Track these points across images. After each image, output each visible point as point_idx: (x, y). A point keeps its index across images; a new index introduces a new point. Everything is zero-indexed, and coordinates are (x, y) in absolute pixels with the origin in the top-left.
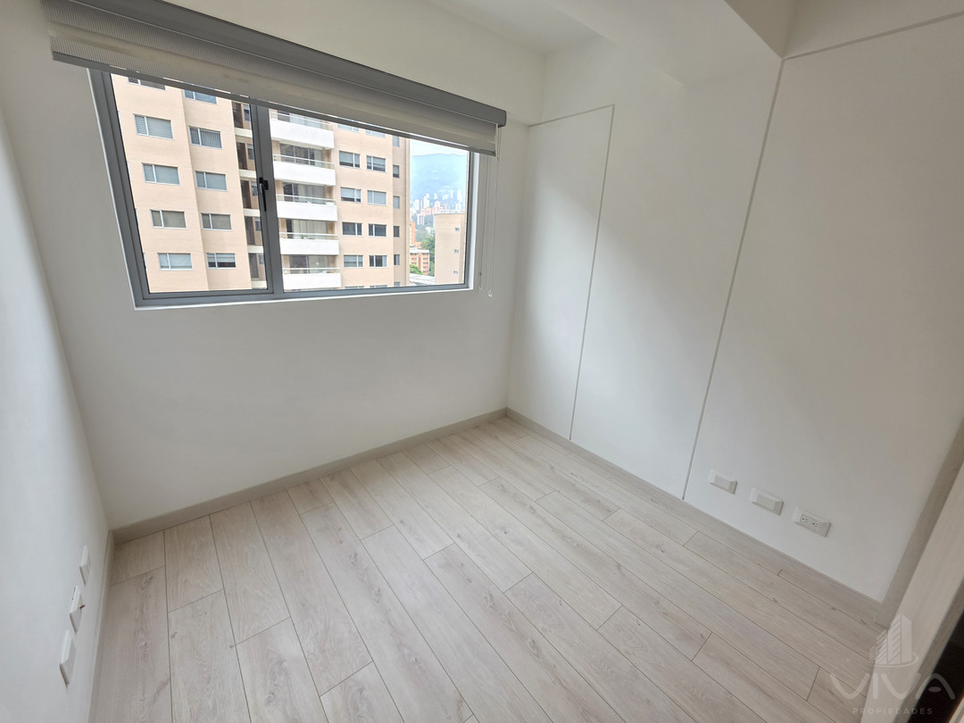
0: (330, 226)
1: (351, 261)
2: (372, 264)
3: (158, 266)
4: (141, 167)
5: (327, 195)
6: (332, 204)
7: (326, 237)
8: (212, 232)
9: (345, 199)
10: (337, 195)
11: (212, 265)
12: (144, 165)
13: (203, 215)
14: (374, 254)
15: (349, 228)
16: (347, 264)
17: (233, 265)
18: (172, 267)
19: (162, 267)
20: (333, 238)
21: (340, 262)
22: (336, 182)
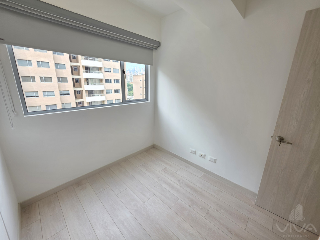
0: (101, 80)
1: (109, 92)
2: (115, 92)
3: (43, 96)
4: (36, 62)
5: (100, 70)
6: (102, 73)
7: (100, 84)
8: (61, 84)
9: (106, 71)
10: (103, 70)
11: (61, 95)
12: (37, 61)
13: (58, 78)
14: (116, 89)
15: (107, 81)
16: (107, 93)
17: (69, 94)
18: (48, 96)
19: (44, 96)
20: (102, 84)
21: (105, 92)
22: (103, 66)
